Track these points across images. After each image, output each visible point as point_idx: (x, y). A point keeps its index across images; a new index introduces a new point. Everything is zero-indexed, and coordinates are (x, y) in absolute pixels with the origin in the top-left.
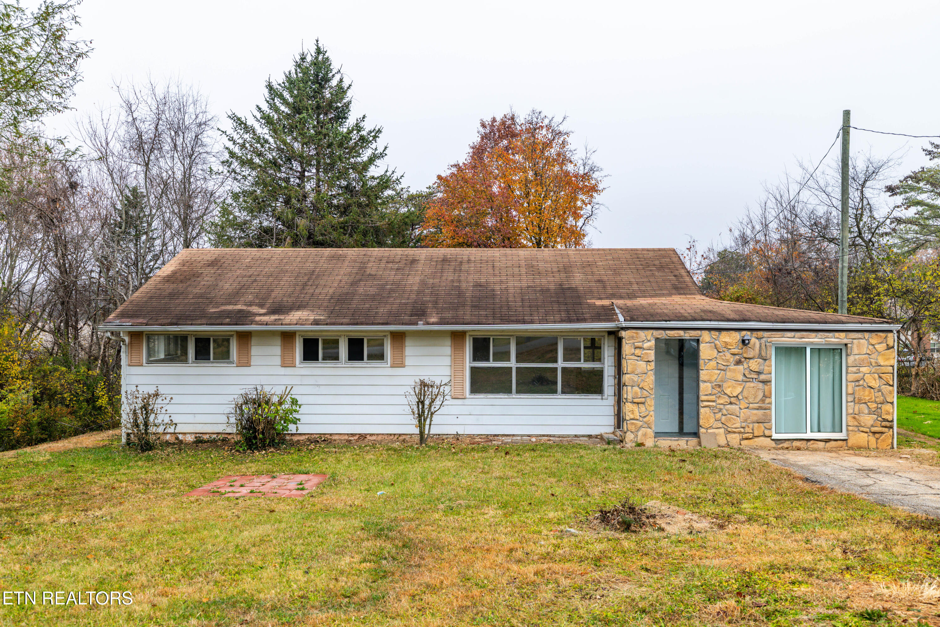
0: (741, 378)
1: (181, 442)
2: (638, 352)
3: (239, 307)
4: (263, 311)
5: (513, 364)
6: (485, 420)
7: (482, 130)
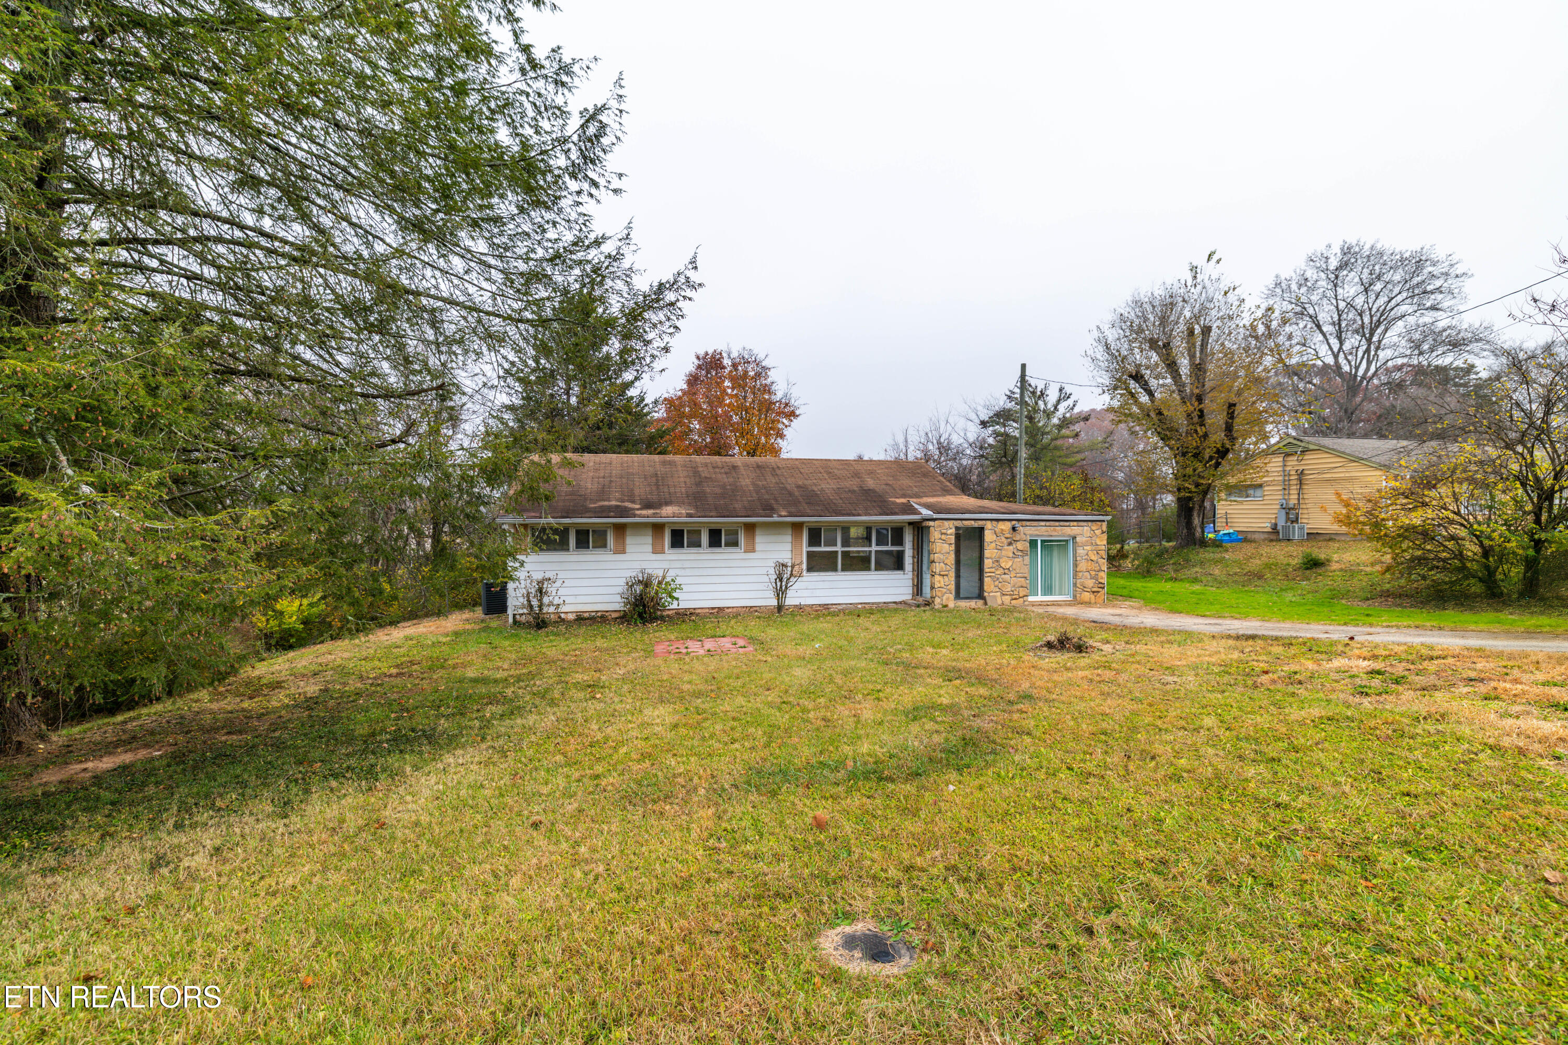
0: (1011, 555)
1: (563, 620)
2: (943, 537)
3: (614, 503)
4: (638, 506)
5: (839, 548)
6: (818, 593)
7: (697, 362)
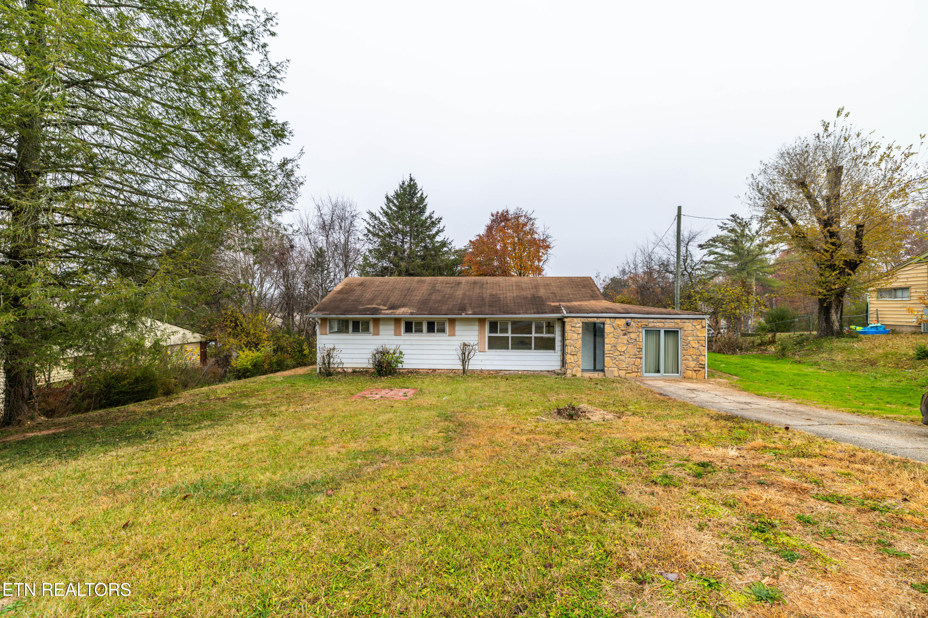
0: (626, 342)
1: (346, 372)
2: (573, 329)
3: (374, 306)
4: (385, 308)
5: (509, 334)
6: (496, 363)
